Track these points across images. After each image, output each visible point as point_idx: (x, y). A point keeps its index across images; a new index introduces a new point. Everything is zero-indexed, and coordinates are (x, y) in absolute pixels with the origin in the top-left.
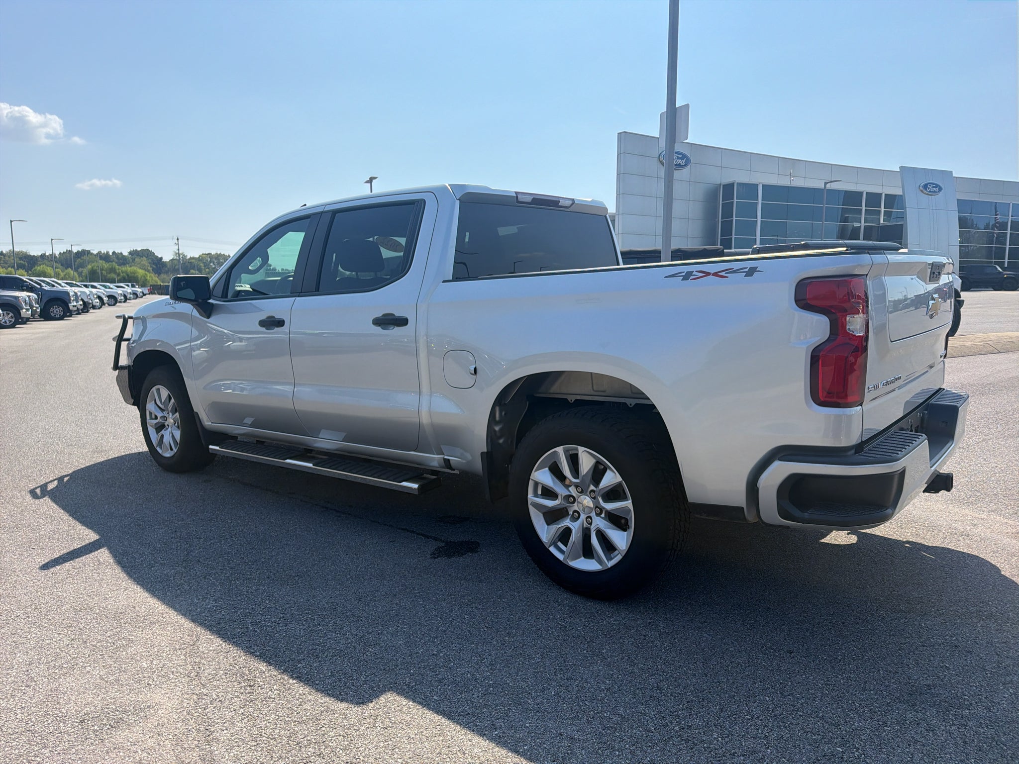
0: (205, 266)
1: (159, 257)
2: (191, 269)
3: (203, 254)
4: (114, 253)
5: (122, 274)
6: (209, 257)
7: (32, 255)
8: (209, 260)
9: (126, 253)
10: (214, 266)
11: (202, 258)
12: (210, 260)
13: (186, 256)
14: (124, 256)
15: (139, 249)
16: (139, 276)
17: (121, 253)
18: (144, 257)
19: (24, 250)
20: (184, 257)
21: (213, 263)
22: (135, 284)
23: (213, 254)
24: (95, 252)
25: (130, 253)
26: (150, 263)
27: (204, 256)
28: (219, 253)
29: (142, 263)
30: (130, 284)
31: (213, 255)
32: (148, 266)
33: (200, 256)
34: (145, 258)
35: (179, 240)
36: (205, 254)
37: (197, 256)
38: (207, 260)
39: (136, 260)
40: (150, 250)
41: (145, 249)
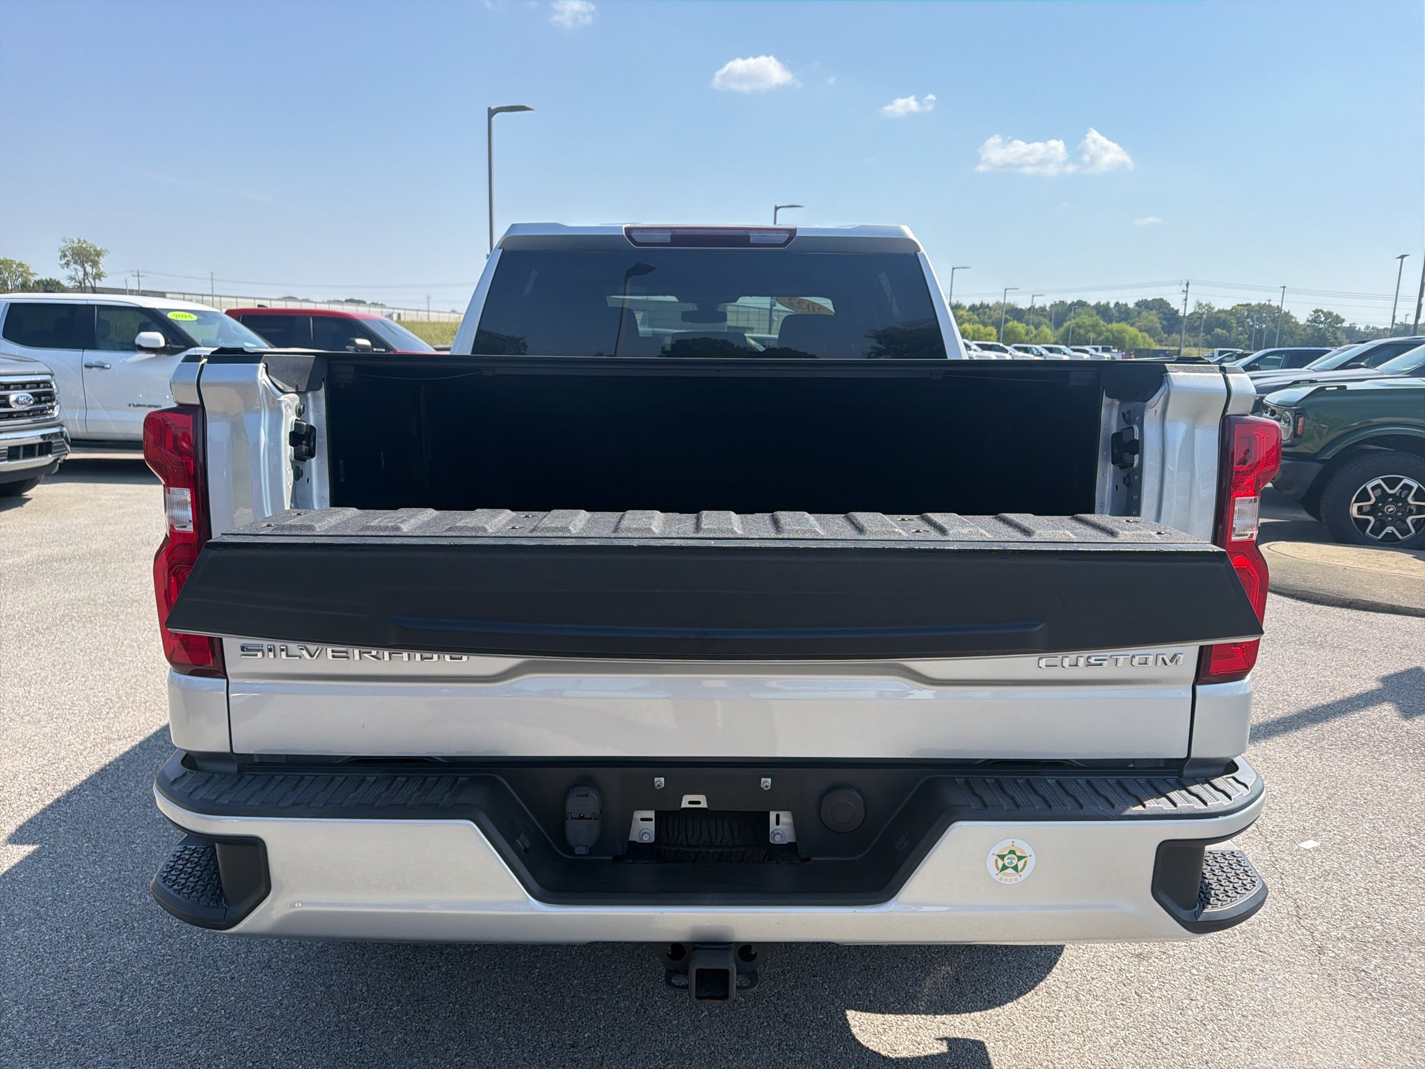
0: (1238, 323)
1: (1176, 309)
2: (1217, 327)
3: (1238, 305)
4: (1117, 304)
5: (1105, 334)
6: (1248, 310)
7: (1019, 308)
8: (1246, 314)
9: (1131, 305)
10: (1251, 324)
11: (1237, 310)
12: (1248, 314)
13: (1213, 308)
14: (1129, 308)
15: (1150, 299)
16: (1127, 337)
17: (1126, 305)
18: (1154, 310)
19: (1012, 302)
20: (1210, 308)
21: (1252, 319)
22: (1111, 347)
23: (1253, 304)
24: (1093, 303)
25: (1137, 304)
26: (1159, 318)
27: (1239, 307)
28: (1263, 303)
29: (1150, 317)
30: (1100, 347)
31: (1254, 307)
32: (1157, 322)
33: (1233, 308)
34: (1154, 312)
35: (1189, 286)
36: (1242, 305)
37: (1229, 308)
38: (1243, 315)
39: (1143, 313)
40: (1165, 299)
41: (1158, 297)
